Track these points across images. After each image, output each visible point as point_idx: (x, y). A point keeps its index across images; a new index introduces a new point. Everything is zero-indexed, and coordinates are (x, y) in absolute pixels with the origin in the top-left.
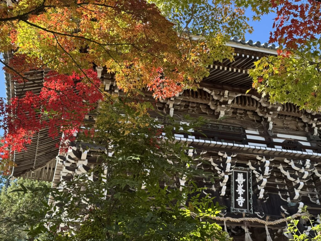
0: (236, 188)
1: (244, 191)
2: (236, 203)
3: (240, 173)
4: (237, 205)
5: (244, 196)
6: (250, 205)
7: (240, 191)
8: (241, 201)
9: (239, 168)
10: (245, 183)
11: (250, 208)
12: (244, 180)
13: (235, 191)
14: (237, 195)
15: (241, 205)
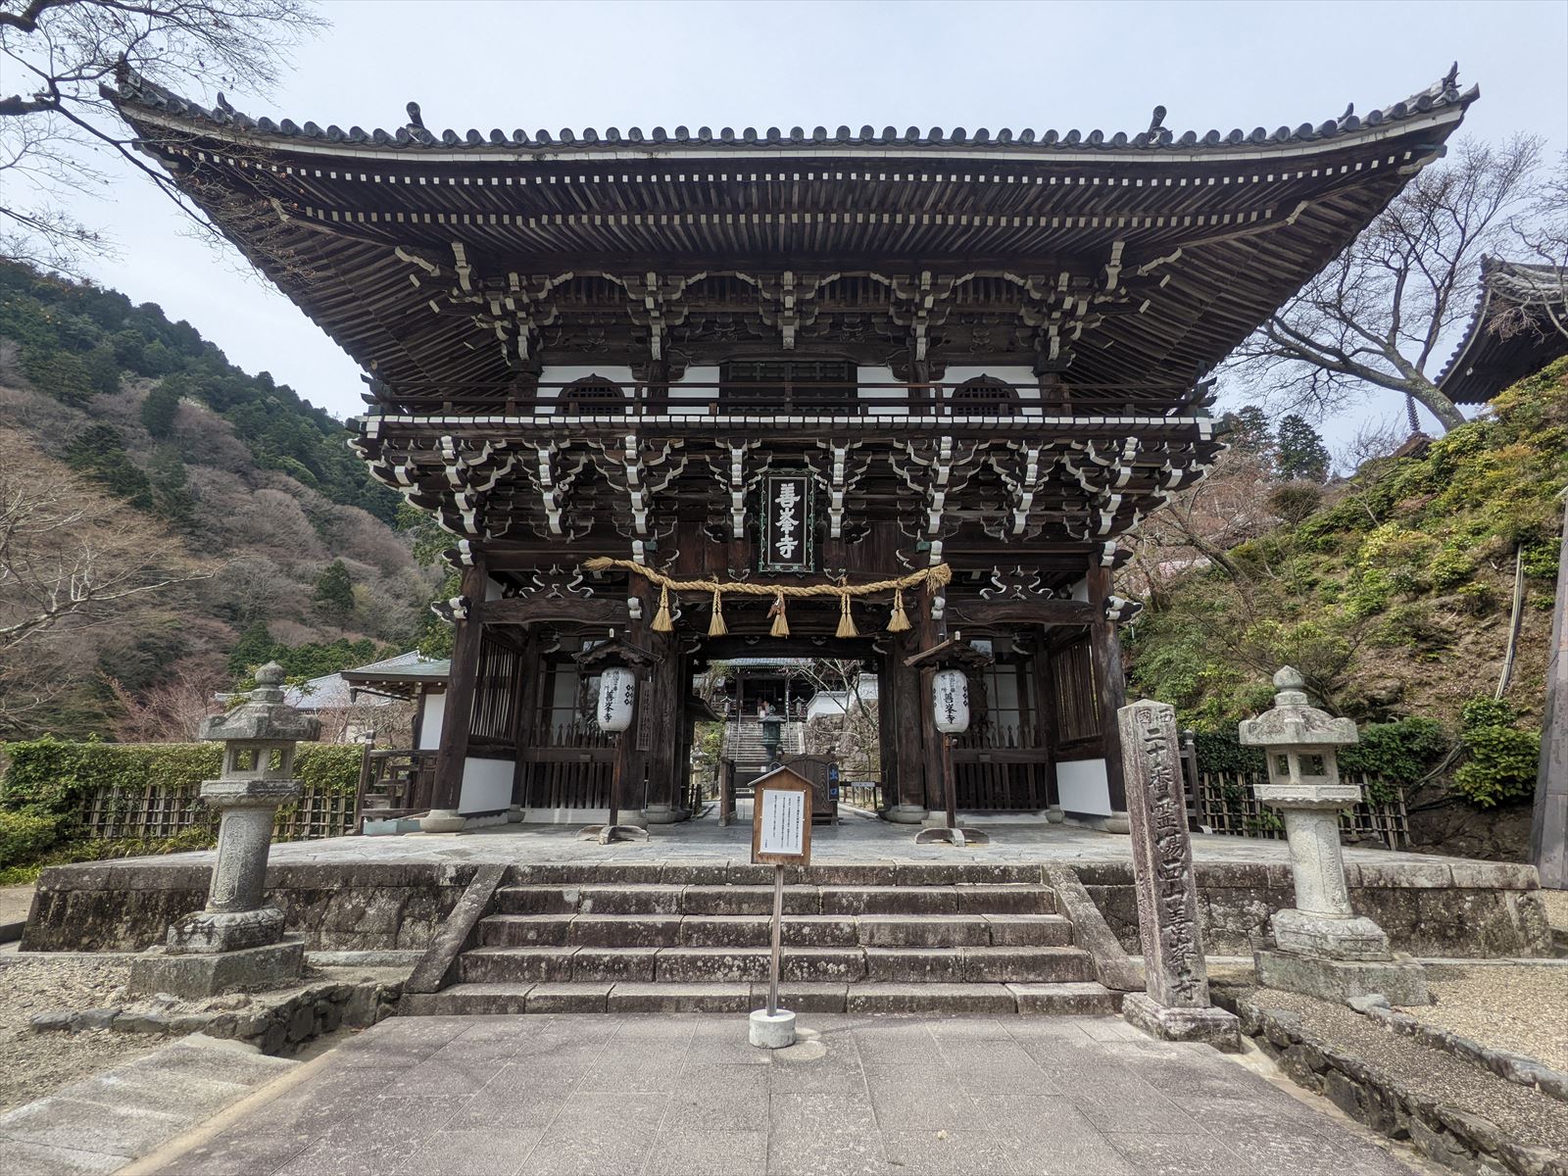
0: (776, 517)
1: (796, 523)
2: (776, 551)
3: (787, 482)
4: (776, 556)
5: (796, 534)
6: (808, 553)
7: (787, 523)
8: (787, 546)
9: (784, 470)
10: (798, 506)
11: (808, 561)
12: (798, 498)
13: (773, 525)
14: (778, 534)
15: (788, 556)
